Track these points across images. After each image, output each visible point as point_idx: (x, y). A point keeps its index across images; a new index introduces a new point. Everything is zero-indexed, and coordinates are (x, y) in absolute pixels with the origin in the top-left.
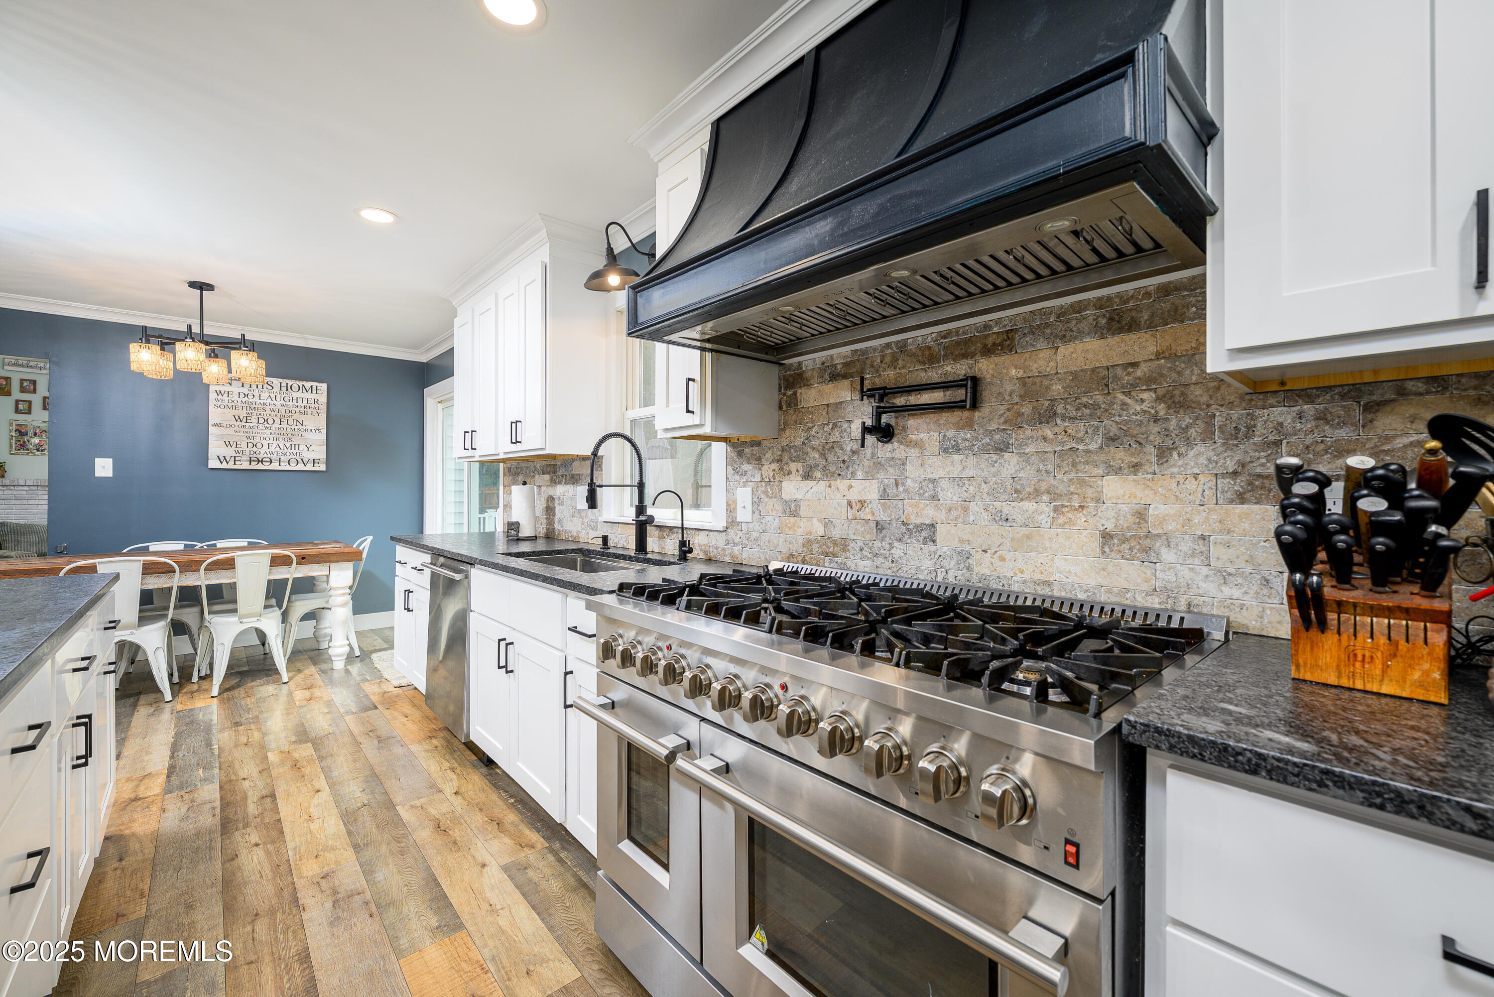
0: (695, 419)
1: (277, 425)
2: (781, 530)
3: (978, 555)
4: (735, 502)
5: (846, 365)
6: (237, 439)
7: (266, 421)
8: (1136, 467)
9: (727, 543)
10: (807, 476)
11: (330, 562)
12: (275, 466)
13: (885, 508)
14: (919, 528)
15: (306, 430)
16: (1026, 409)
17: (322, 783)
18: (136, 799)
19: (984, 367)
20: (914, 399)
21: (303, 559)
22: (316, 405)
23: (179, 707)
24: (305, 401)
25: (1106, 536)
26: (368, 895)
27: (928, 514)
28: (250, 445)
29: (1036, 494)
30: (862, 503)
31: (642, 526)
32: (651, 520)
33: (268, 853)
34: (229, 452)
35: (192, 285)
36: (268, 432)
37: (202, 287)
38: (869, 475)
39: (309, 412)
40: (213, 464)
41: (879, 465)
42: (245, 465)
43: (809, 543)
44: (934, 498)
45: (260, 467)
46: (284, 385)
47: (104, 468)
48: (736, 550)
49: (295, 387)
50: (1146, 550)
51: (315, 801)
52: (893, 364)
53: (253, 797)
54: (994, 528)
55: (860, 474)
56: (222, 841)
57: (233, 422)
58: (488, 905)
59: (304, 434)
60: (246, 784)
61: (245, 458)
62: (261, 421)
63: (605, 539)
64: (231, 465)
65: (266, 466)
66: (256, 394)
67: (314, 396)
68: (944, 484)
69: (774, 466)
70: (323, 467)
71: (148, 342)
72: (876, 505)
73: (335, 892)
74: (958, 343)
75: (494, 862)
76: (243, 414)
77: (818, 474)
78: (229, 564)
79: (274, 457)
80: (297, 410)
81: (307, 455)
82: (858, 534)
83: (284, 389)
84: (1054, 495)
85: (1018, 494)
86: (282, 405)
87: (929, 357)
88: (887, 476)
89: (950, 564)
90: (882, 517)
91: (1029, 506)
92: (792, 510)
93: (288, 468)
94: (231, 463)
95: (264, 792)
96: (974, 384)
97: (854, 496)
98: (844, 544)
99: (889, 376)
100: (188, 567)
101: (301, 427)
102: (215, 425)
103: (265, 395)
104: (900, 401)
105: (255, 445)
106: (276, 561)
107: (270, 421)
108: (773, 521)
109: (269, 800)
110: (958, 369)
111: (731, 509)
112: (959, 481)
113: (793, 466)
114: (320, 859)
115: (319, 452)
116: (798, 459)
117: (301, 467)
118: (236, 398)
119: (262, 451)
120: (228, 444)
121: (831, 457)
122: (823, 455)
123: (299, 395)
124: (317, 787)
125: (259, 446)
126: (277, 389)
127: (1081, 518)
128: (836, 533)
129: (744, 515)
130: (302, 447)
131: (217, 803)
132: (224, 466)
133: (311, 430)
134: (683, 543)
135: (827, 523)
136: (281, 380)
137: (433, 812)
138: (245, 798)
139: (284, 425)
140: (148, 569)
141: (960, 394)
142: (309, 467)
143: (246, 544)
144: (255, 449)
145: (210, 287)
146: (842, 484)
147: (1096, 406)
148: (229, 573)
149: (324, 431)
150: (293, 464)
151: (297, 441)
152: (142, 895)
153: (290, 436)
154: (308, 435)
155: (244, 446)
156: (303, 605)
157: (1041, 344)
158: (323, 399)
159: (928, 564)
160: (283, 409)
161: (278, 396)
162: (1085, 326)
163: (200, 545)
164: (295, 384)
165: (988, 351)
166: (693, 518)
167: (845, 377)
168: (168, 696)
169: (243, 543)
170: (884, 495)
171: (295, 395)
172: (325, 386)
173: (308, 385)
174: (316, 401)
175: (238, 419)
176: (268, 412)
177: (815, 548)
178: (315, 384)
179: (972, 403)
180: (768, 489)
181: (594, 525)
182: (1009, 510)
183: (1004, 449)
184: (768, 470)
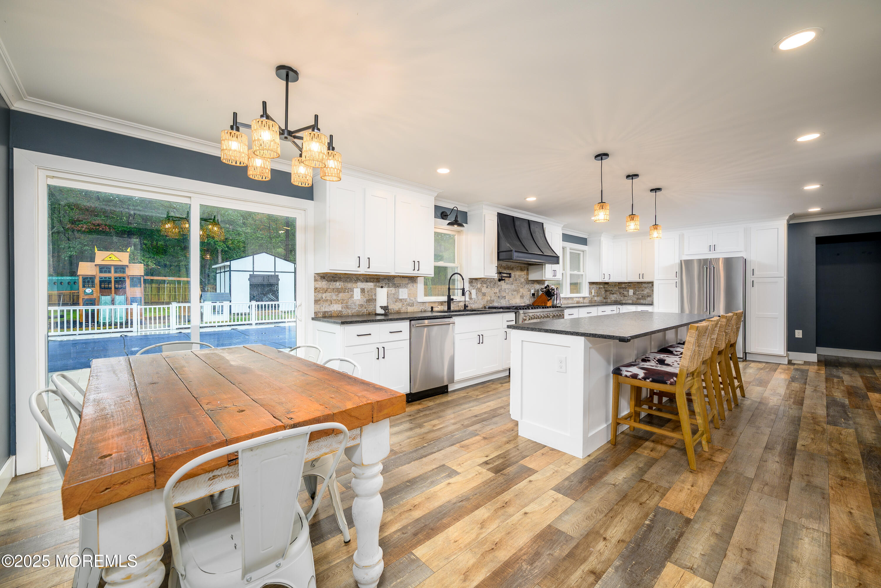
2: (482, 299)
4: (471, 293)
10: (487, 287)
19: (510, 272)
25: (521, 296)
27: (505, 294)
30: (496, 293)
31: (450, 302)
32: (452, 299)
38: (497, 288)
41: (499, 286)
43: (487, 301)
52: (501, 268)
69: (480, 285)
72: (498, 293)
74: (508, 267)
77: (489, 287)
82: (495, 298)
84: (517, 291)
85: (514, 291)
87: (505, 268)
88: (500, 288)
89: (507, 302)
90: (499, 295)
92: (484, 294)
96: (510, 274)
97: (495, 291)
98: (493, 301)
99: (501, 270)
108: (480, 297)
110: (508, 272)
111: (470, 295)
113: (484, 285)
122: (490, 283)
128: (492, 299)
129: (474, 296)
135: (491, 297)
141: (508, 275)
146: (493, 289)
157: (516, 270)
170: (499, 291)
177: (489, 302)
179: (510, 277)
180: (479, 290)
181: (412, 305)
182: (513, 293)
183: (512, 284)
184: (479, 285)
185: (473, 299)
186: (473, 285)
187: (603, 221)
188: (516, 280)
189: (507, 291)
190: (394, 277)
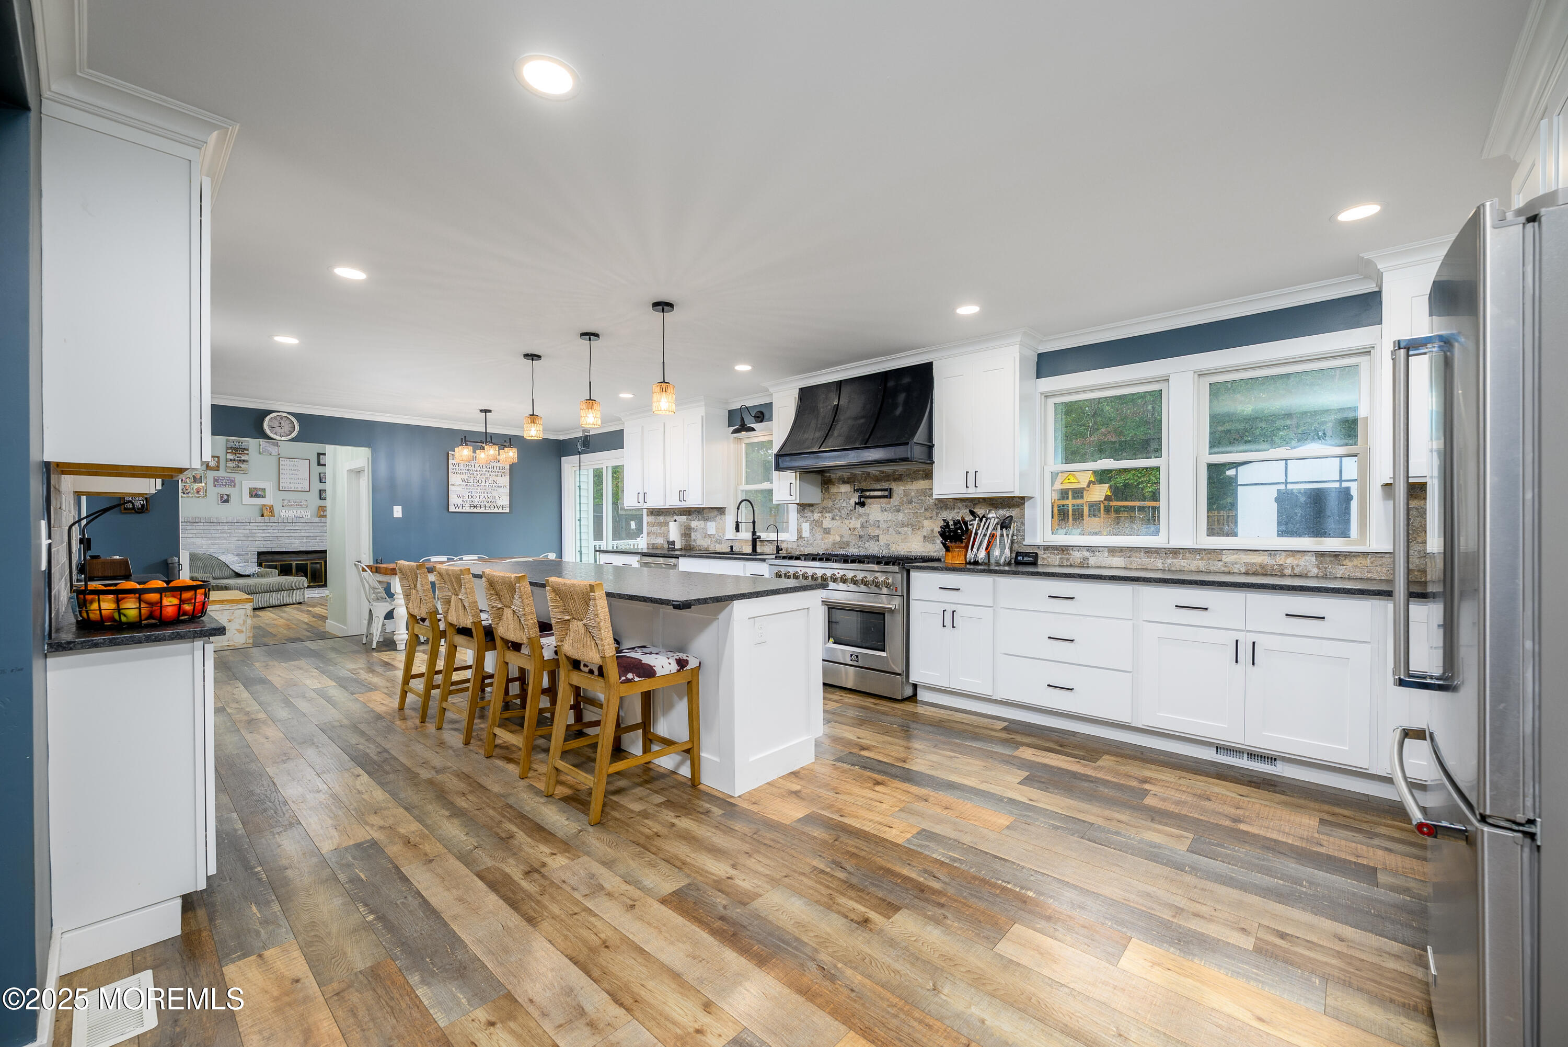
0: (793, 498)
1: (483, 484)
2: (822, 539)
3: (891, 545)
4: (802, 529)
5: (848, 478)
6: (463, 493)
7: (478, 481)
8: (931, 518)
9: (798, 546)
10: (833, 519)
12: (482, 510)
13: (862, 530)
14: (874, 537)
15: (499, 486)
16: (905, 499)
19: (894, 486)
20: (872, 494)
22: (506, 471)
24: (499, 469)
25: (925, 537)
27: (877, 532)
28: (470, 497)
29: (907, 525)
30: (854, 528)
31: (755, 541)
32: (759, 537)
34: (459, 501)
35: (481, 411)
36: (479, 488)
37: (486, 411)
38: (857, 519)
40: (452, 509)
41: (860, 515)
42: (468, 510)
43: (834, 544)
44: (879, 526)
45: (475, 510)
47: (398, 512)
48: (802, 549)
50: (933, 540)
52: (865, 480)
54: (896, 536)
55: (853, 518)
57: (461, 483)
61: (468, 505)
62: (475, 481)
63: (732, 547)
64: (460, 510)
65: (478, 510)
68: (882, 522)
69: (819, 514)
70: (507, 510)
71: (466, 445)
72: (859, 530)
74: (886, 476)
76: (466, 477)
77: (838, 518)
79: (482, 504)
81: (499, 503)
82: (853, 540)
84: (912, 526)
85: (903, 525)
87: (877, 480)
88: (863, 519)
89: (883, 548)
90: (862, 533)
91: (906, 529)
92: (827, 531)
93: (489, 511)
94: (461, 508)
96: (890, 491)
97: (851, 526)
98: (848, 544)
99: (864, 485)
101: (494, 484)
102: (453, 485)
103: (477, 465)
104: (868, 494)
105: (472, 497)
107: (480, 481)
108: (819, 536)
110: (886, 485)
111: (799, 532)
112: (886, 521)
113: (827, 515)
115: (505, 500)
116: (829, 512)
117: (496, 510)
118: (462, 467)
119: (476, 500)
120: (459, 496)
121: (843, 512)
122: (839, 511)
125: (474, 497)
127: (919, 532)
128: (845, 540)
129: (806, 534)
130: (497, 497)
132: (457, 510)
133: (502, 487)
134: (778, 547)
135: (841, 536)
139: (487, 484)
141: (886, 493)
142: (500, 510)
144: (472, 499)
145: (490, 411)
146: (847, 522)
147: (922, 500)
149: (508, 487)
151: (494, 494)
153: (490, 490)
154: (499, 490)
155: (467, 497)
157: (909, 480)
158: (507, 466)
159: (877, 549)
160: (486, 474)
162: (920, 476)
165: (895, 480)
166: (783, 536)
167: (848, 483)
170: (862, 526)
174: (504, 468)
175: (463, 480)
177: (837, 546)
179: (890, 496)
180: (817, 524)
181: (720, 542)
182: (900, 530)
183: (898, 511)
184: (817, 516)
185: (806, 539)
186: (806, 515)
188: (910, 502)
189: (883, 526)
190: (704, 508)
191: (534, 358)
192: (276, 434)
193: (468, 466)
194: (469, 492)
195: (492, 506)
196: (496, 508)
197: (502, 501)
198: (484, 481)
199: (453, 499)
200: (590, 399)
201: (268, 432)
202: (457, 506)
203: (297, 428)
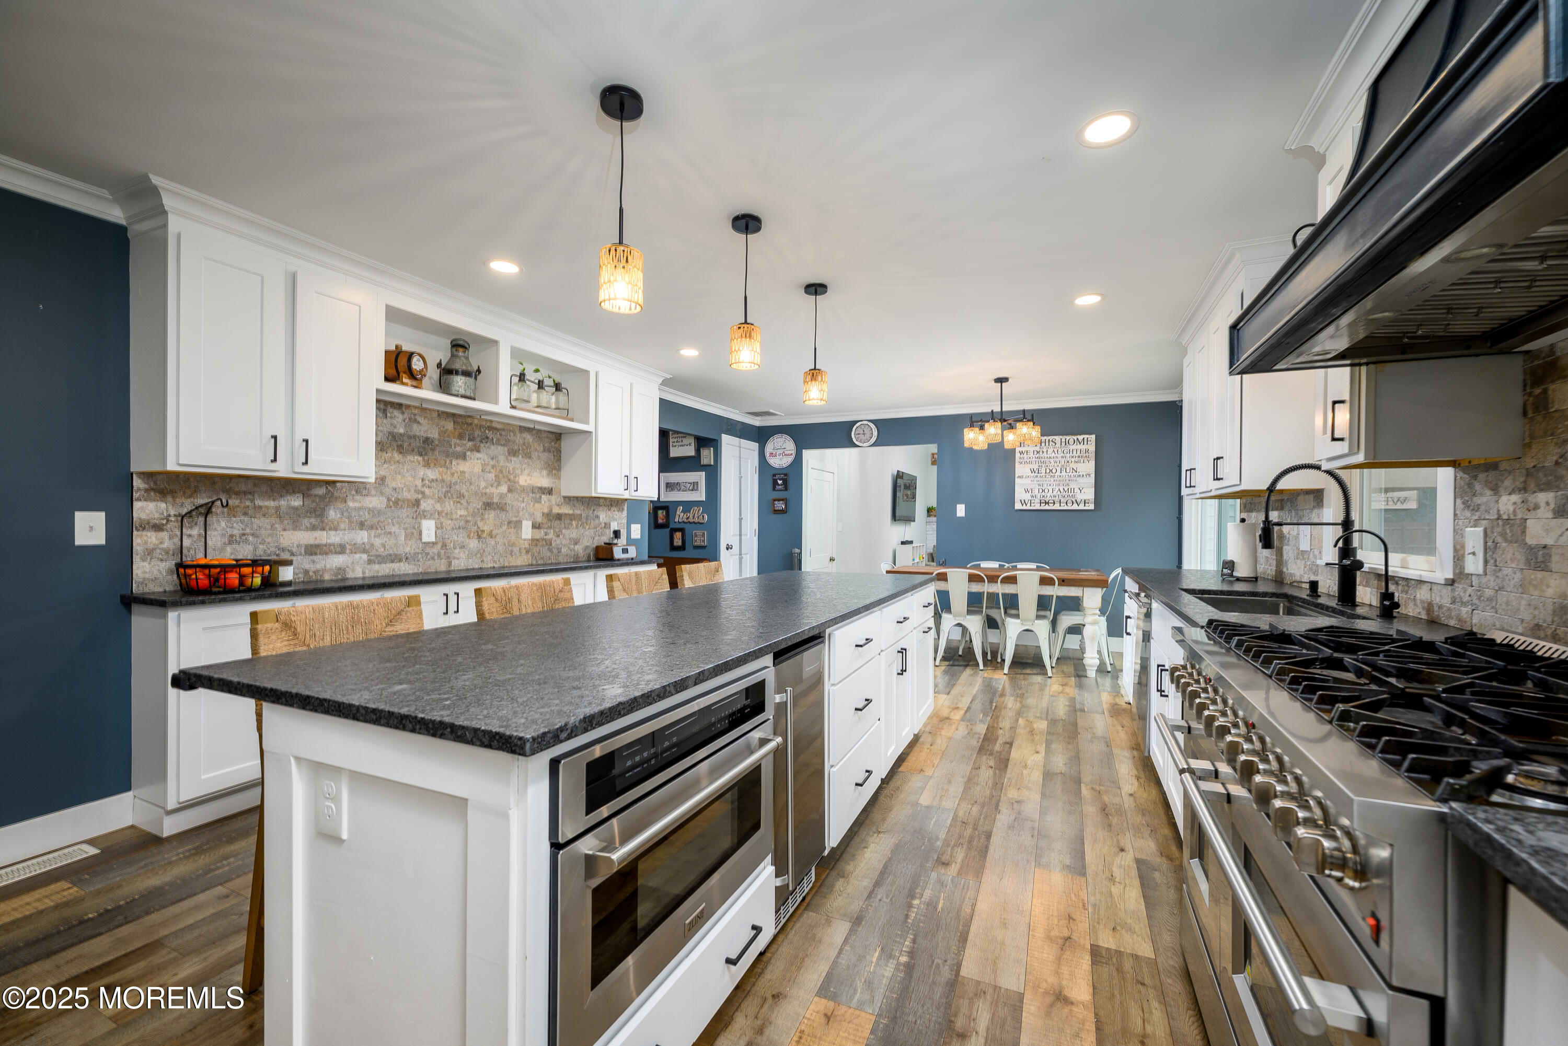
0: (1345, 448)
1: (1058, 473)
2: (1522, 587)
4: (1463, 547)
6: (1032, 486)
7: (1051, 471)
9: (1453, 602)
10: (1562, 512)
11: (1084, 586)
12: (1057, 507)
15: (1079, 476)
17: (1042, 749)
18: (948, 718)
21: (1063, 582)
22: (1087, 454)
23: (986, 675)
24: (1079, 452)
26: (1036, 825)
28: (1041, 491)
31: (1348, 572)
33: (995, 774)
34: (1027, 497)
35: (997, 379)
36: (1052, 479)
37: (1001, 380)
39: (1082, 461)
40: (1018, 506)
42: (1037, 507)
45: (1047, 507)
46: (1063, 440)
47: (961, 511)
48: (1465, 611)
49: (1072, 441)
51: (1032, 758)
53: (1001, 741)
56: (976, 757)
57: (1030, 474)
58: (1110, 874)
59: (1078, 479)
60: (1001, 732)
61: (1037, 501)
62: (1048, 471)
63: (1313, 585)
64: (1028, 507)
65: (1051, 507)
66: (1045, 450)
67: (1085, 447)
69: (1516, 497)
70: (1092, 507)
73: (1019, 813)
75: (1131, 851)
76: (1036, 467)
78: (1012, 580)
79: (1056, 499)
80: (1073, 460)
81: (1080, 497)
83: (1063, 444)
86: (1062, 457)
92: (1539, 560)
93: (1066, 508)
94: (1029, 505)
95: (1007, 741)
100: (992, 579)
101: (1075, 474)
102: (1019, 477)
103: (1050, 451)
105: (1043, 491)
106: (1044, 581)
107: (1054, 471)
108: (1513, 575)
109: (1008, 746)
111: (1458, 558)
113: (1541, 498)
114: (1020, 791)
115: (1089, 494)
116: (1548, 487)
117: (1075, 507)
118: (1031, 455)
119: (1049, 495)
120: (1027, 491)
123: (1075, 447)
124: (1038, 750)
125: (1046, 491)
126: (1058, 445)
129: (1473, 565)
130: (1077, 490)
131: (982, 736)
132: (1024, 507)
133: (1083, 476)
134: (1386, 596)
136: (1061, 437)
137: (1106, 799)
138: (997, 739)
139: (1064, 473)
140: (973, 578)
142: (1081, 507)
143: (1035, 567)
144: (1043, 493)
145: (1006, 380)
148: (1012, 586)
149: (1093, 475)
150: (1070, 505)
151: (1072, 485)
152: (933, 766)
153: (1067, 481)
154: (1081, 480)
155: (1037, 491)
156: (1068, 620)
158: (1092, 448)
160: (1063, 460)
161: (1060, 450)
163: (1007, 565)
164: (1070, 438)
166: (1400, 564)
168: (981, 667)
169: (1033, 566)
171: (1071, 447)
172: (1093, 437)
173: (1081, 437)
174: (1087, 451)
175: (1033, 471)
176: (1053, 463)
178: (1086, 436)
180: (1508, 530)
181: (1316, 569)
184: (1509, 502)
187: (819, 403)
191: (819, 289)
192: (860, 442)
193: (1038, 452)
194: (1039, 485)
195: (1070, 501)
196: (1075, 505)
197: (1085, 494)
198: (1059, 470)
199: (1020, 494)
200: (746, 322)
201: (854, 440)
202: (1023, 502)
203: (875, 433)
